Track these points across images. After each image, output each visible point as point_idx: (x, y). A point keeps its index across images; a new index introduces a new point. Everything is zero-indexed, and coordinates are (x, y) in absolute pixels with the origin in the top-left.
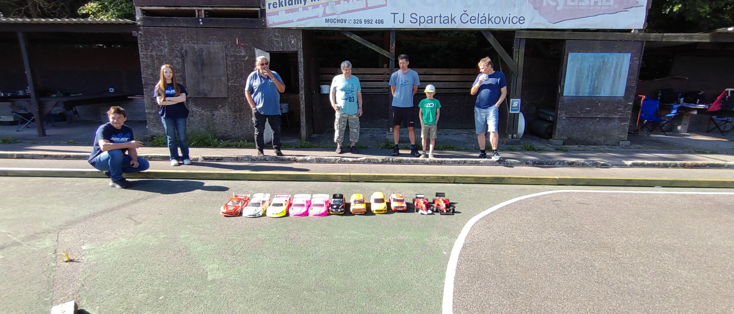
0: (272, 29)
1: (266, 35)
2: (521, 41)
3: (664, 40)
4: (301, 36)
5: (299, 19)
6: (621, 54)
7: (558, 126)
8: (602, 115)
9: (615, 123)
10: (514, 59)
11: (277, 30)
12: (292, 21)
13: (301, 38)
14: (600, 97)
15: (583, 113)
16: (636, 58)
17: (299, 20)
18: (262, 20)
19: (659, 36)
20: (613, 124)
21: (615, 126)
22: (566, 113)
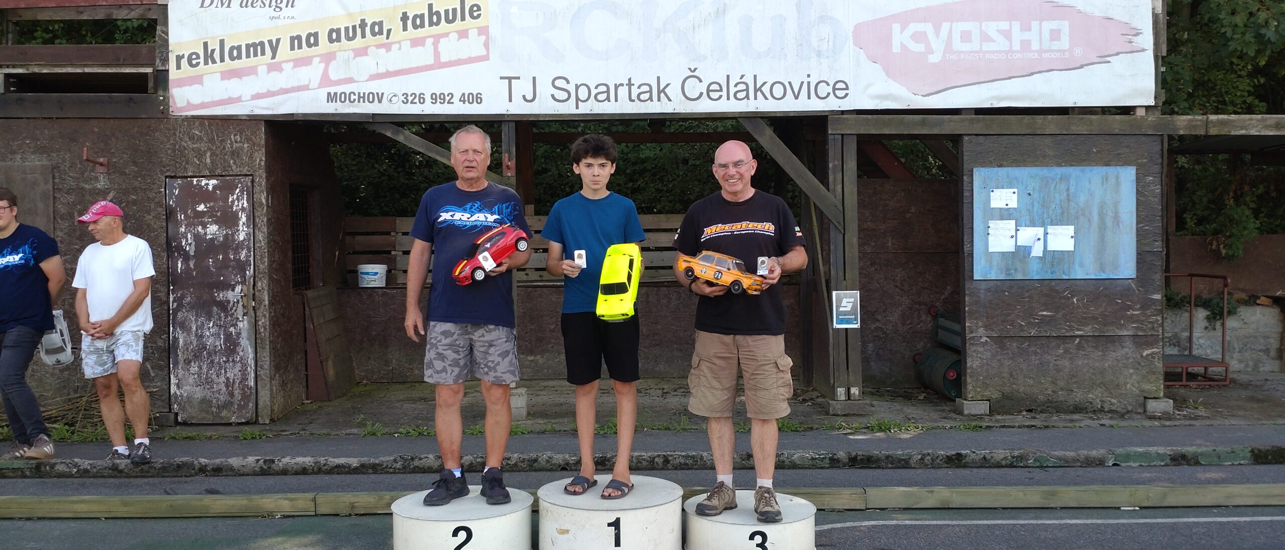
0: (182, 120)
1: (166, 136)
2: (845, 140)
3: (1213, 131)
4: (261, 136)
5: (258, 93)
6: (1111, 171)
7: (972, 363)
8: (1087, 330)
9: (1125, 349)
10: (831, 187)
11: (197, 123)
12: (239, 100)
13: (263, 142)
14: (1072, 281)
15: (1033, 325)
16: (1151, 178)
17: (257, 96)
18: (157, 97)
19: (1199, 123)
20: (1121, 352)
21: (1128, 359)
22: (986, 327)
